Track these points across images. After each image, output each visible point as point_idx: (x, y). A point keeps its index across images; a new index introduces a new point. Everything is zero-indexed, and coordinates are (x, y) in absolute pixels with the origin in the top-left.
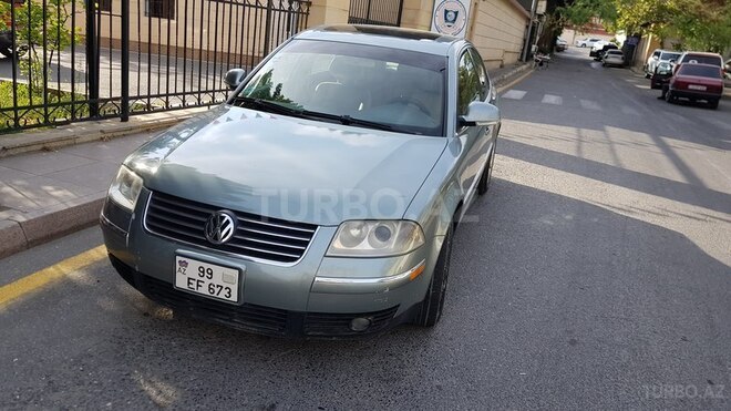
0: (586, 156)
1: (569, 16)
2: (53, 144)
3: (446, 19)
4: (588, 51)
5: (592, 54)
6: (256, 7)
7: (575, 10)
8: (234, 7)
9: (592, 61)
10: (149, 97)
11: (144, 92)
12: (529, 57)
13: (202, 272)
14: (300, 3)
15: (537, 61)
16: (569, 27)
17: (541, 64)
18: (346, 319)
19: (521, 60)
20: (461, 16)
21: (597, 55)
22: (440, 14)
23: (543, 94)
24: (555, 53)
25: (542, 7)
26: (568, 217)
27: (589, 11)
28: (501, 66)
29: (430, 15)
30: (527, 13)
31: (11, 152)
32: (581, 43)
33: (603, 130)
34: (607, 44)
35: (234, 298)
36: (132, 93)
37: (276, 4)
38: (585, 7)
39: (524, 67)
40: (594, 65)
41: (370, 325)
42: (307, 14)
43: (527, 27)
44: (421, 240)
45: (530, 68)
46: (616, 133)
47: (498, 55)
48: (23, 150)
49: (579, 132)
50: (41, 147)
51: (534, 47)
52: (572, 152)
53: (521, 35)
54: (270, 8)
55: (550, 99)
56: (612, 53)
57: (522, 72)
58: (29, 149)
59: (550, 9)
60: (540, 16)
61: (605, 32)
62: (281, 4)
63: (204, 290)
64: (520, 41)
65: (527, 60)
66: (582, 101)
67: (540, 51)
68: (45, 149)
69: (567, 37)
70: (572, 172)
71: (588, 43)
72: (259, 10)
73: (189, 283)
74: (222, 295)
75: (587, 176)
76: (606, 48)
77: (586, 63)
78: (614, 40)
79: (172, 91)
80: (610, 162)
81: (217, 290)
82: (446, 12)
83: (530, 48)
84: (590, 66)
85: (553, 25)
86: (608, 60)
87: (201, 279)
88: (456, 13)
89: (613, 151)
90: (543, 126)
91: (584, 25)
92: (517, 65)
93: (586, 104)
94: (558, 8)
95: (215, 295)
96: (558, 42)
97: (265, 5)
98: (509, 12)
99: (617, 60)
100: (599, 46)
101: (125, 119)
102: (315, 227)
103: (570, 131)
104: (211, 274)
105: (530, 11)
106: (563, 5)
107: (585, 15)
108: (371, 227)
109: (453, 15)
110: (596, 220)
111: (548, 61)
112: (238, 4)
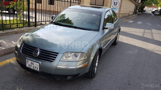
0: (145, 36)
1: (146, 3)
2: (18, 32)
3: (114, 4)
4: (151, 11)
5: (152, 12)
6: (67, 2)
7: (147, 2)
8: (62, 2)
9: (152, 14)
10: (41, 22)
11: (40, 21)
12: (136, 13)
13: (31, 63)
14: (78, 1)
15: (138, 14)
16: (146, 6)
17: (139, 15)
18: (66, 76)
19: (134, 14)
20: (118, 4)
21: (153, 12)
22: (113, 3)
23: (137, 21)
24: (143, 12)
25: (140, 2)
26: (136, 51)
27: (151, 2)
28: (129, 15)
29: (110, 3)
30: (136, 3)
31: (8, 34)
32: (150, 10)
33: (151, 30)
34: (156, 10)
35: (38, 70)
36: (37, 21)
37: (72, 1)
38: (150, 1)
39: (134, 15)
40: (152, 15)
41: (72, 78)
42: (80, 3)
43: (136, 6)
44: (86, 57)
45: (136, 15)
46: (154, 31)
47: (128, 12)
48: (11, 33)
49: (145, 30)
50: (15, 32)
51: (137, 11)
52: (142, 35)
53: (134, 8)
54: (71, 2)
55: (139, 23)
56: (157, 12)
57: (134, 16)
58: (13, 33)
59: (141, 2)
60: (139, 3)
61: (156, 7)
62: (73, 1)
63: (32, 68)
64: (134, 9)
65: (135, 14)
66: (147, 23)
67: (139, 11)
68: (16, 33)
69: (146, 8)
70: (140, 40)
71: (151, 10)
72: (68, 2)
73: (29, 66)
74: (36, 69)
75: (144, 41)
76: (155, 11)
77: (150, 14)
78: (158, 9)
79: (47, 20)
80: (151, 38)
81: (35, 68)
82: (114, 3)
83: (136, 11)
84: (151, 15)
85: (142, 6)
86: (156, 14)
87: (31, 65)
88: (117, 3)
89: (152, 35)
90: (136, 29)
91: (150, 5)
92: (133, 15)
93: (148, 24)
94: (143, 2)
95: (34, 69)
96: (144, 10)
97: (70, 1)
98: (131, 2)
99: (158, 14)
100: (154, 10)
101: (36, 27)
102: (58, 53)
103: (142, 30)
104: (33, 64)
105: (136, 2)
106: (145, 1)
107: (150, 3)
108: (73, 54)
109: (116, 3)
110: (143, 52)
111: (140, 14)
112: (63, 1)
